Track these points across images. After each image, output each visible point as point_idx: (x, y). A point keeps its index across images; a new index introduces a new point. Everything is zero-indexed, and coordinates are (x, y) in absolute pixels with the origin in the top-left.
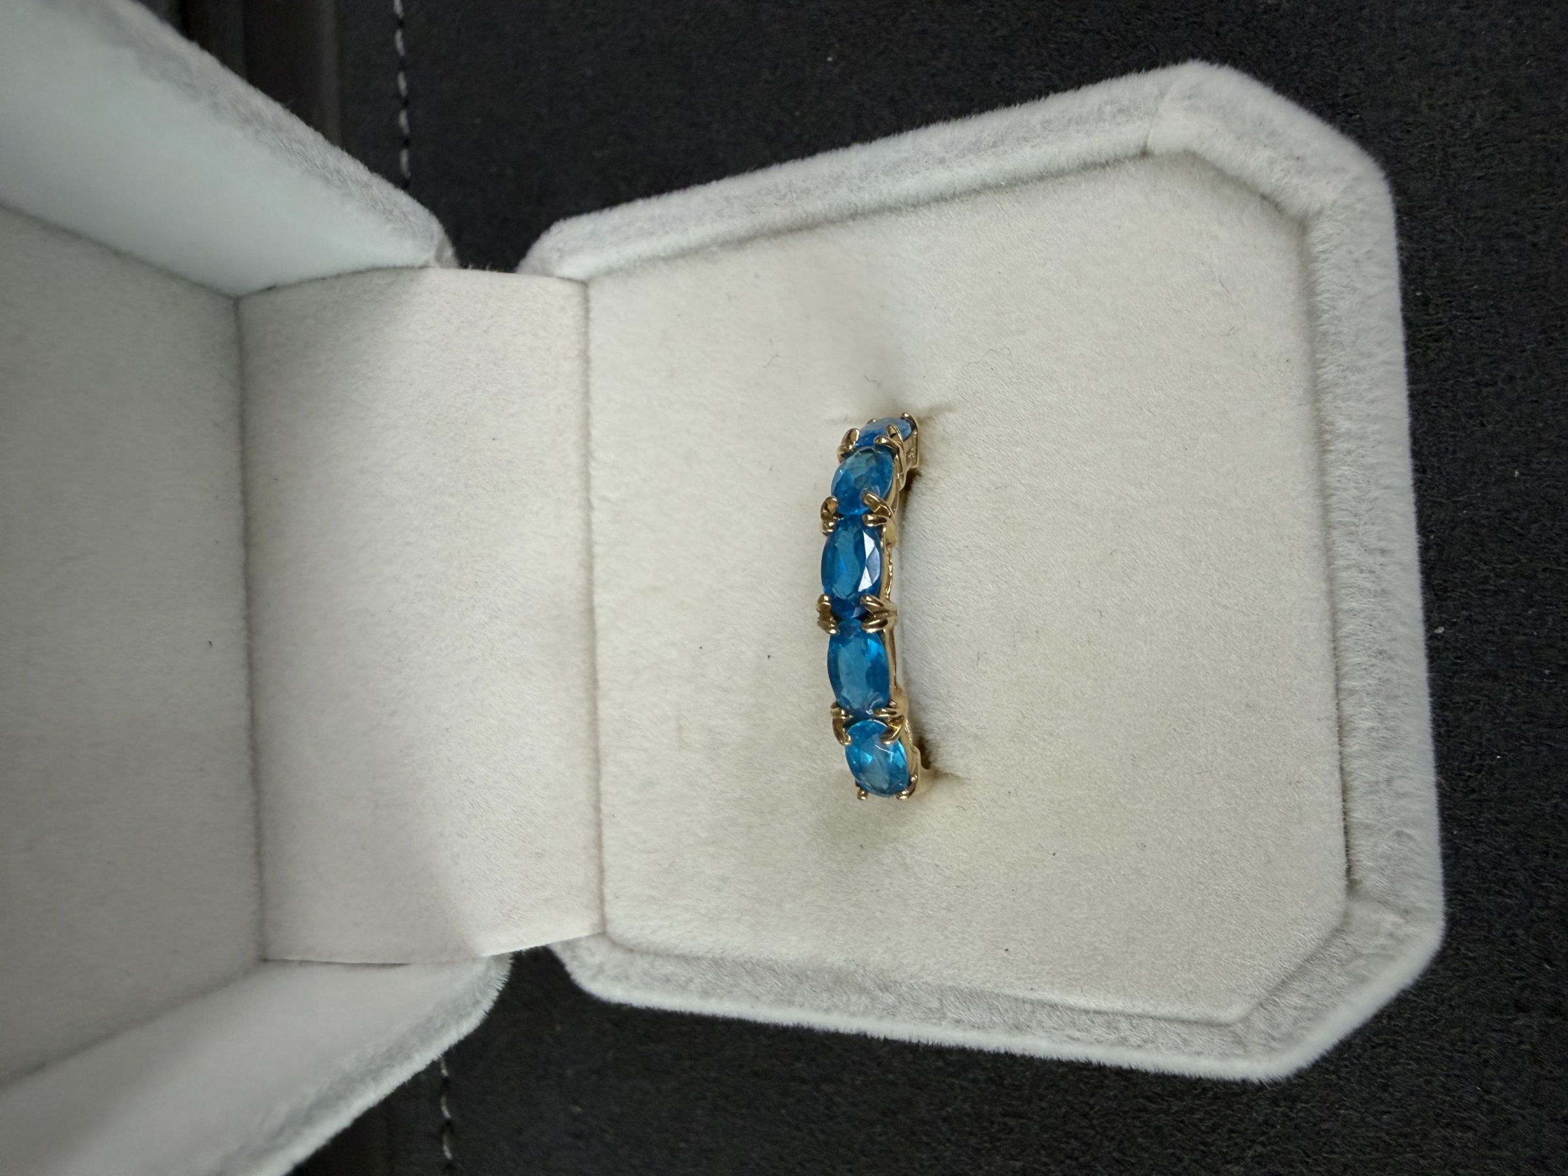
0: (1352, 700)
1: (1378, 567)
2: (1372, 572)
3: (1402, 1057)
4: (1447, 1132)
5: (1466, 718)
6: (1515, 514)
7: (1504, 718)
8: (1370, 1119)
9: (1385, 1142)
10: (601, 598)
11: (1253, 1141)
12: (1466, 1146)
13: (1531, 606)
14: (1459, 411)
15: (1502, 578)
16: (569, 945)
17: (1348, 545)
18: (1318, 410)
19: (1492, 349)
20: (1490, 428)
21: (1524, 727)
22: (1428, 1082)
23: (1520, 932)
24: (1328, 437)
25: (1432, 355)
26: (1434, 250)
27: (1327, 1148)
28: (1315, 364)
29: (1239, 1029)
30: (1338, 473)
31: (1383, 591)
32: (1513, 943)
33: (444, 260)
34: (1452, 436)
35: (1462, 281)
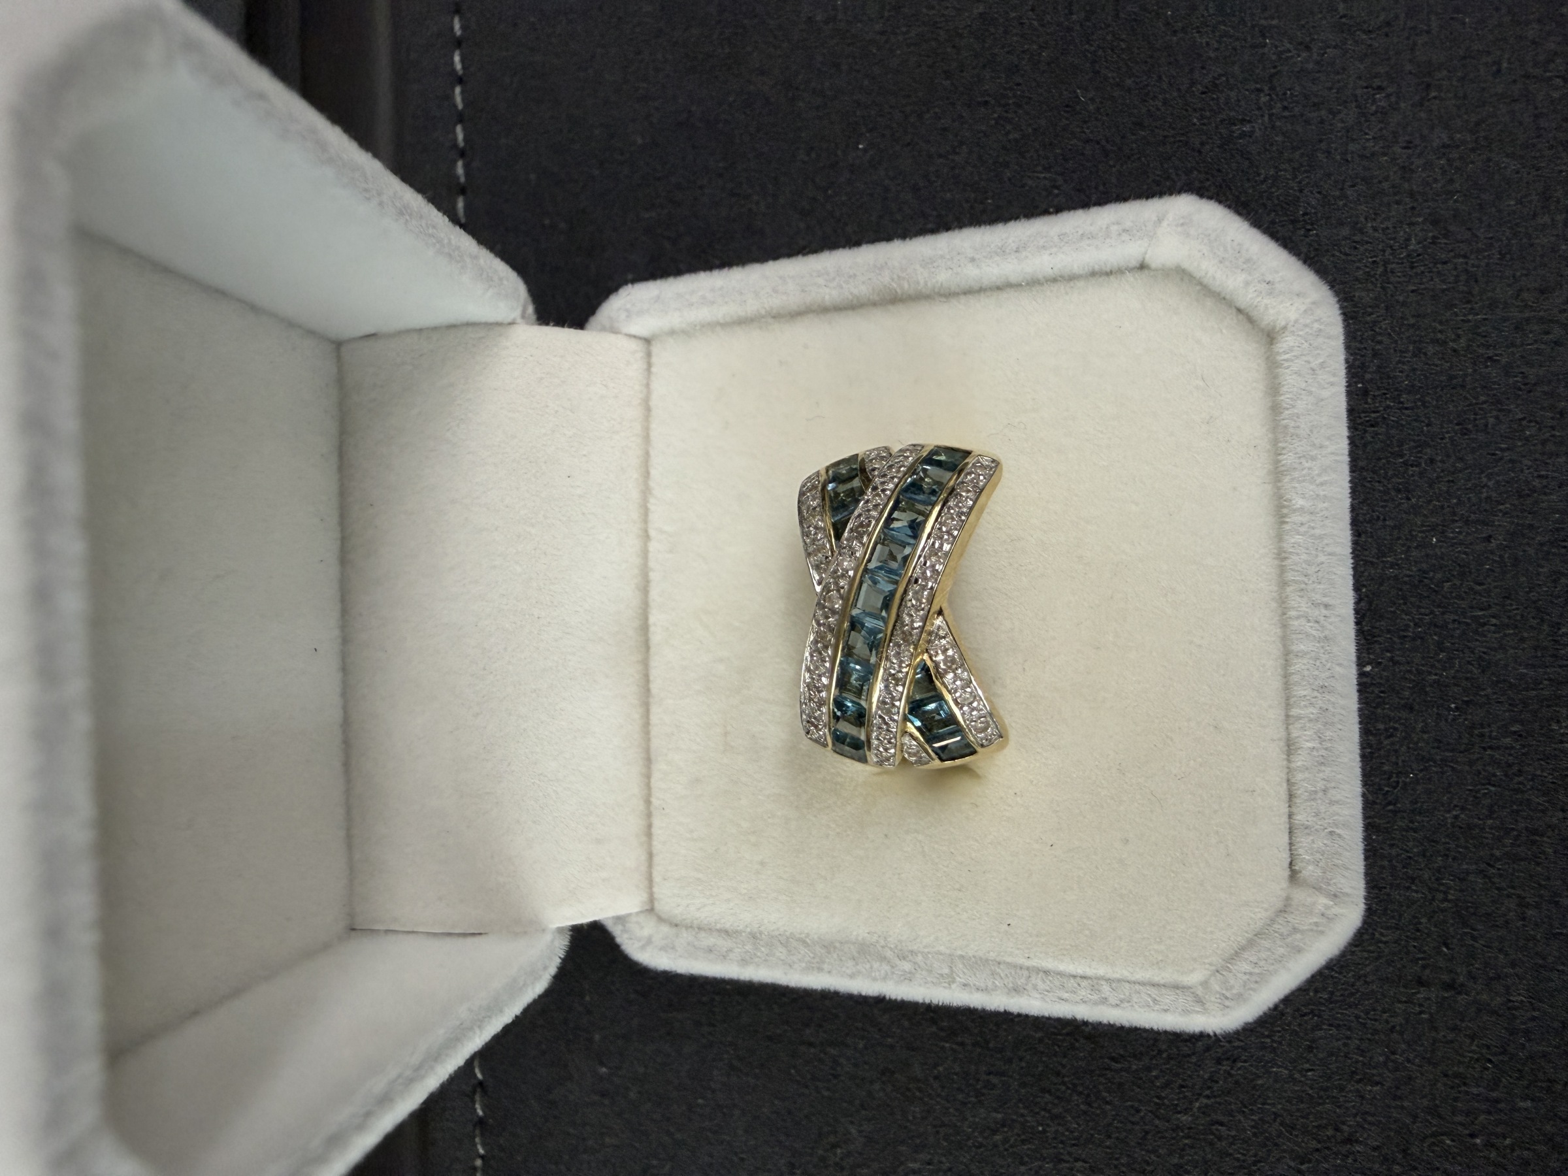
0: (1297, 725)
1: (1322, 618)
2: (1317, 622)
3: (1324, 1024)
4: (1359, 1086)
5: (1386, 742)
7: (1417, 743)
8: (1297, 1076)
10: (656, 618)
11: (1200, 1095)
13: (1442, 651)
14: (1390, 486)
16: (620, 919)
17: (1299, 599)
18: (1279, 488)
19: (1418, 435)
20: (1414, 500)
21: (1432, 751)
22: (1345, 1045)
23: (1424, 920)
24: (1285, 511)
25: (1368, 437)
26: (1373, 350)
28: (1276, 452)
29: (1200, 991)
30: (1293, 541)
31: (1326, 638)
32: (1418, 930)
33: (527, 316)
34: (1382, 507)
35: (1395, 377)
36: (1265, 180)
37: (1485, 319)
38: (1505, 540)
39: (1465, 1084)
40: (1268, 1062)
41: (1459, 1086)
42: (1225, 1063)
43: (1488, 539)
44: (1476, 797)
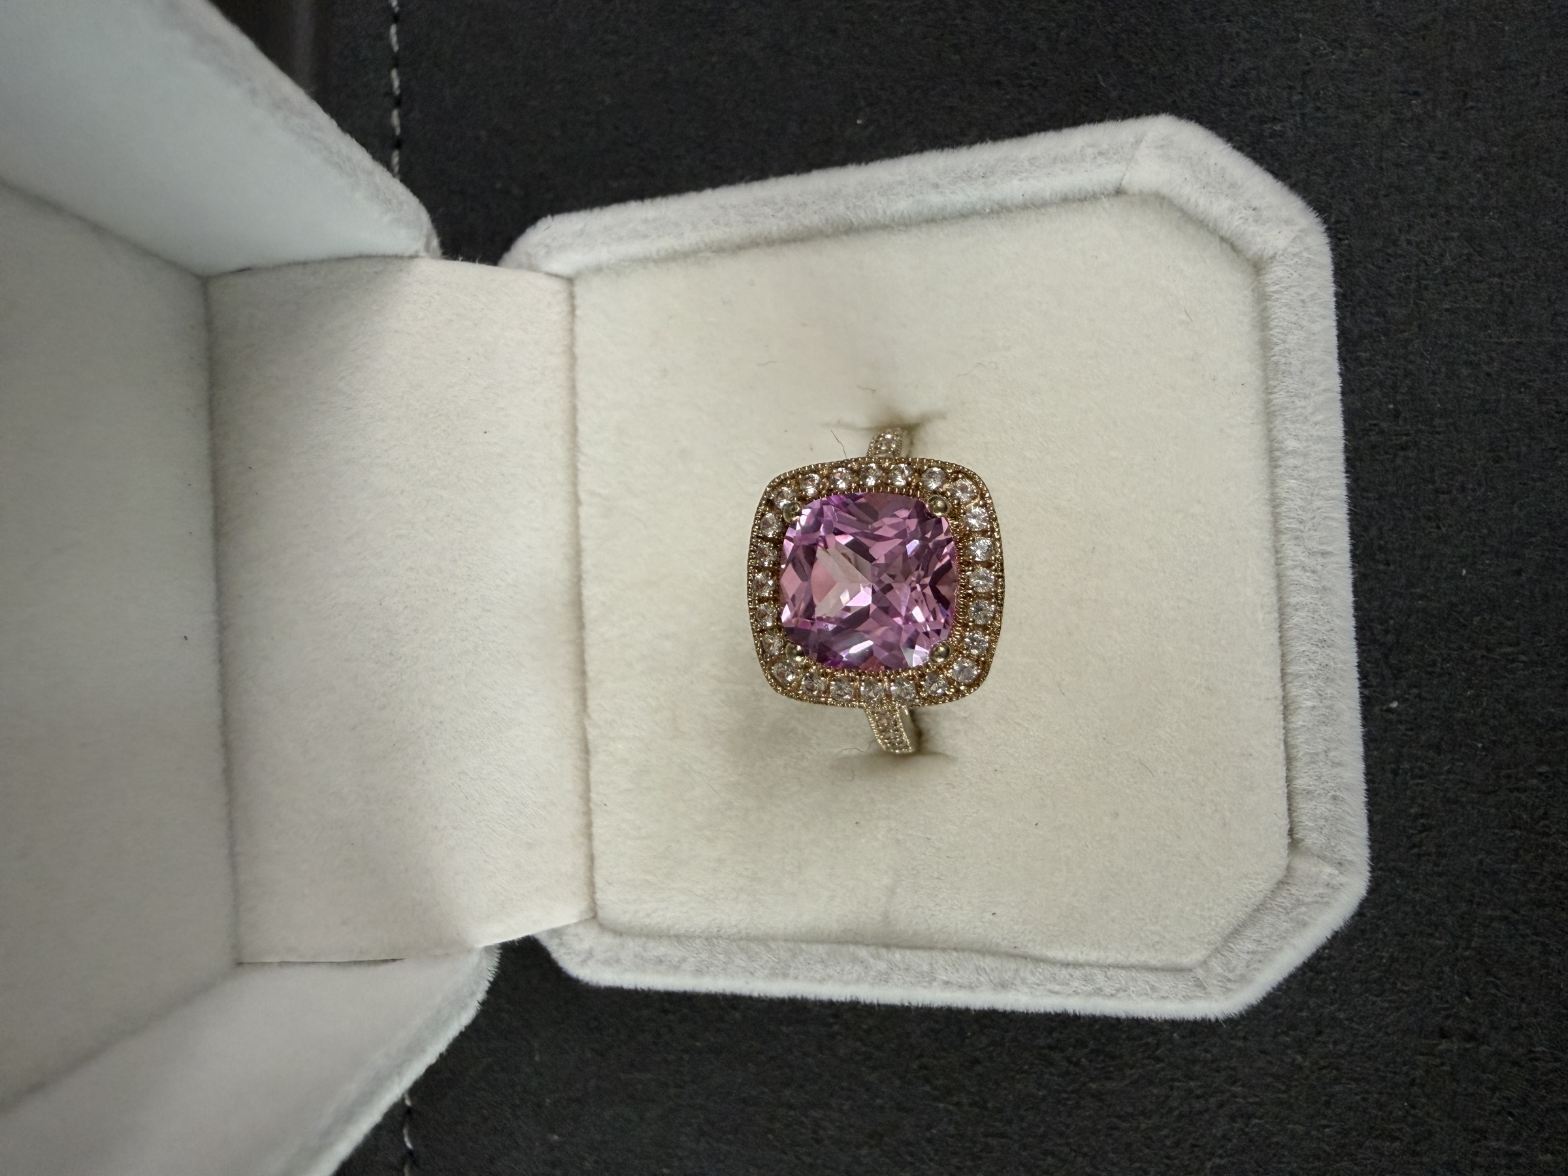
4: (1378, 1142)
6: (1461, 607)
9: (1325, 1151)
12: (1393, 1154)
13: (1470, 688)
14: (1420, 514)
15: (1448, 662)
19: (1450, 461)
20: (1444, 530)
22: (1364, 1099)
23: (1447, 968)
26: (1405, 369)
27: (1275, 1159)
32: (1440, 979)
35: (1427, 399)
38: (1535, 574)
39: (1486, 1138)
40: (1284, 1118)
41: (1479, 1140)
43: (1519, 572)
44: (1501, 841)
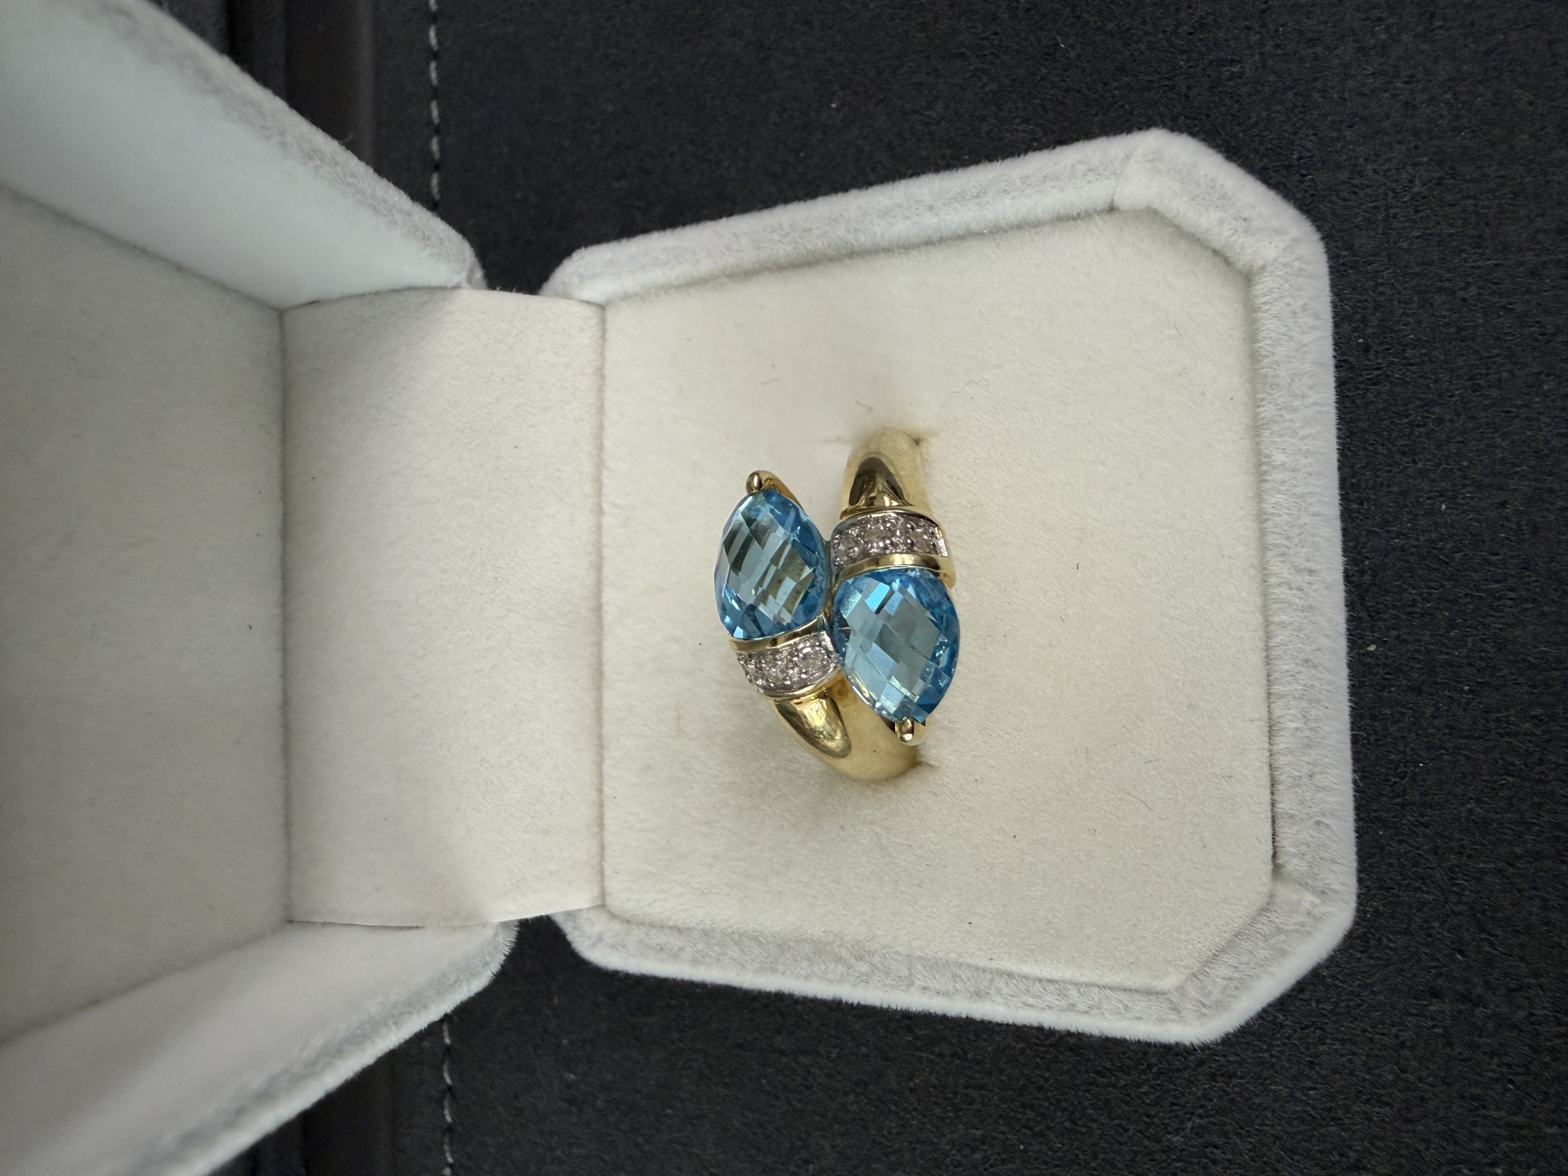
0: (1280, 703)
1: (1306, 585)
2: (1300, 589)
4: (1367, 1108)
5: (1394, 728)
6: (1440, 544)
7: (1427, 729)
8: (1298, 1094)
11: (1193, 1114)
15: (1428, 602)
16: (570, 915)
17: (1281, 565)
18: (1258, 444)
20: (1420, 465)
21: (1444, 738)
23: (1436, 924)
24: (1265, 468)
25: (1370, 396)
26: (1375, 301)
27: (1259, 1121)
28: (1255, 403)
29: (1175, 997)
30: (1274, 500)
31: (1311, 607)
33: (474, 281)
35: (1400, 330)
36: (1256, 124)
37: (1497, 265)
38: (1521, 506)
39: (1484, 1107)
40: (1266, 1079)
41: (1477, 1108)
42: (1220, 1079)
43: (1503, 505)
44: (1493, 789)
